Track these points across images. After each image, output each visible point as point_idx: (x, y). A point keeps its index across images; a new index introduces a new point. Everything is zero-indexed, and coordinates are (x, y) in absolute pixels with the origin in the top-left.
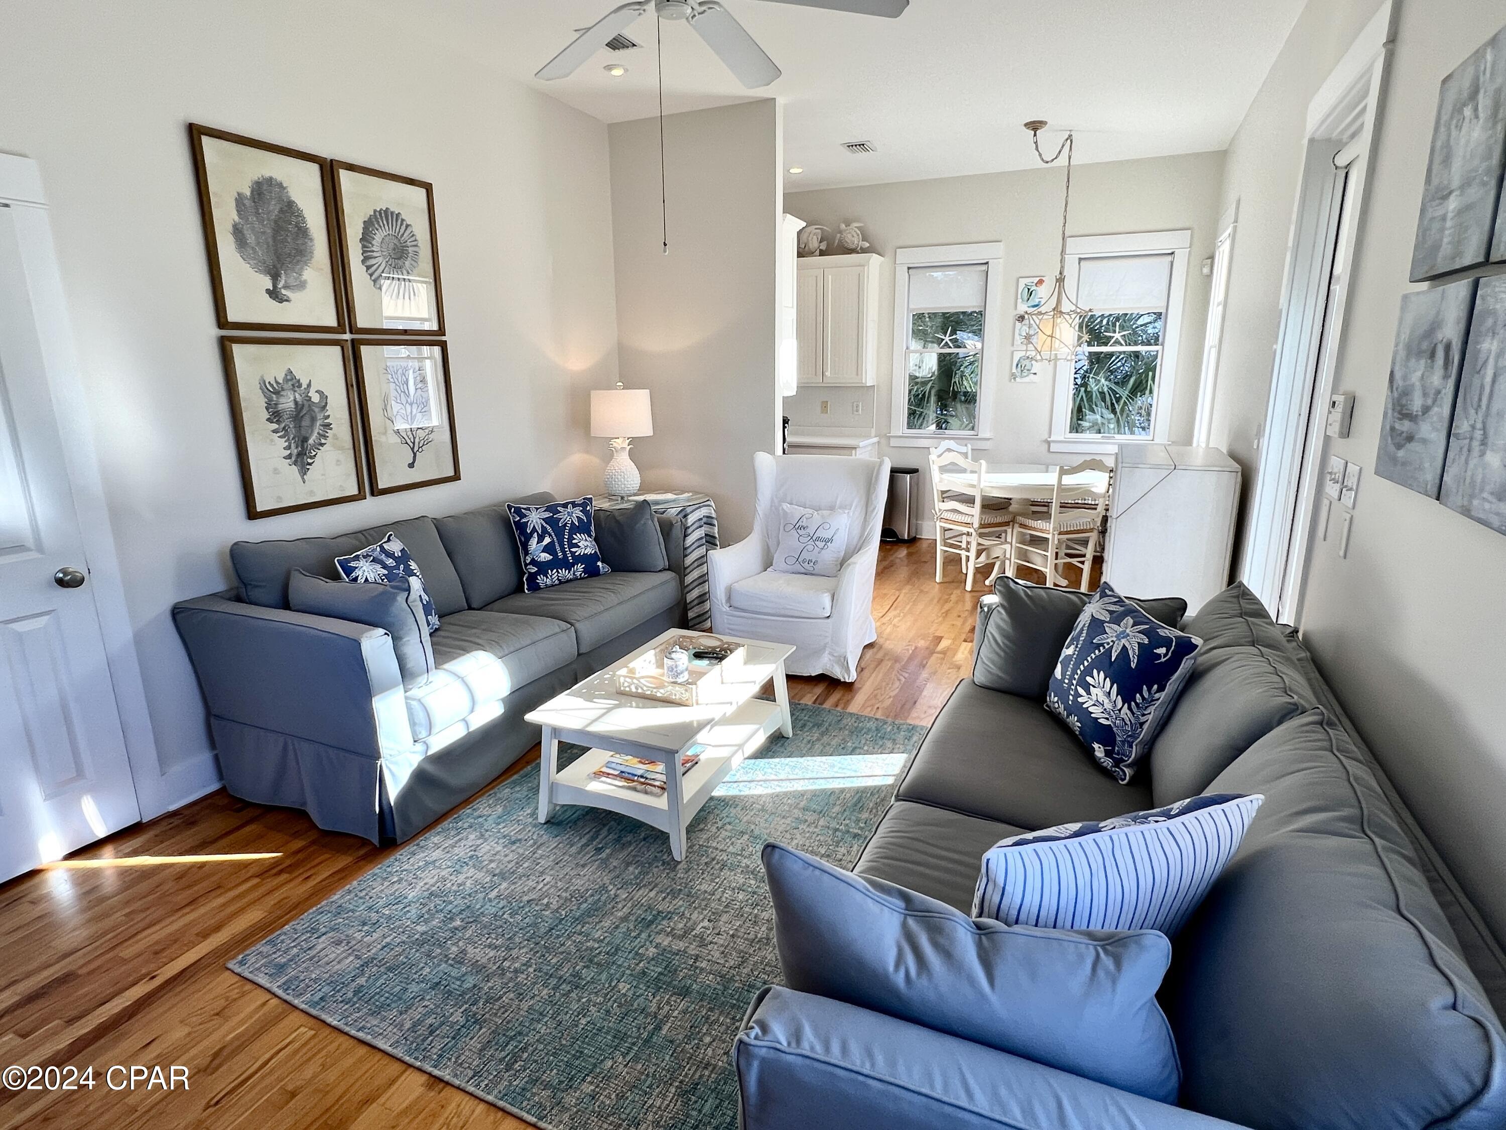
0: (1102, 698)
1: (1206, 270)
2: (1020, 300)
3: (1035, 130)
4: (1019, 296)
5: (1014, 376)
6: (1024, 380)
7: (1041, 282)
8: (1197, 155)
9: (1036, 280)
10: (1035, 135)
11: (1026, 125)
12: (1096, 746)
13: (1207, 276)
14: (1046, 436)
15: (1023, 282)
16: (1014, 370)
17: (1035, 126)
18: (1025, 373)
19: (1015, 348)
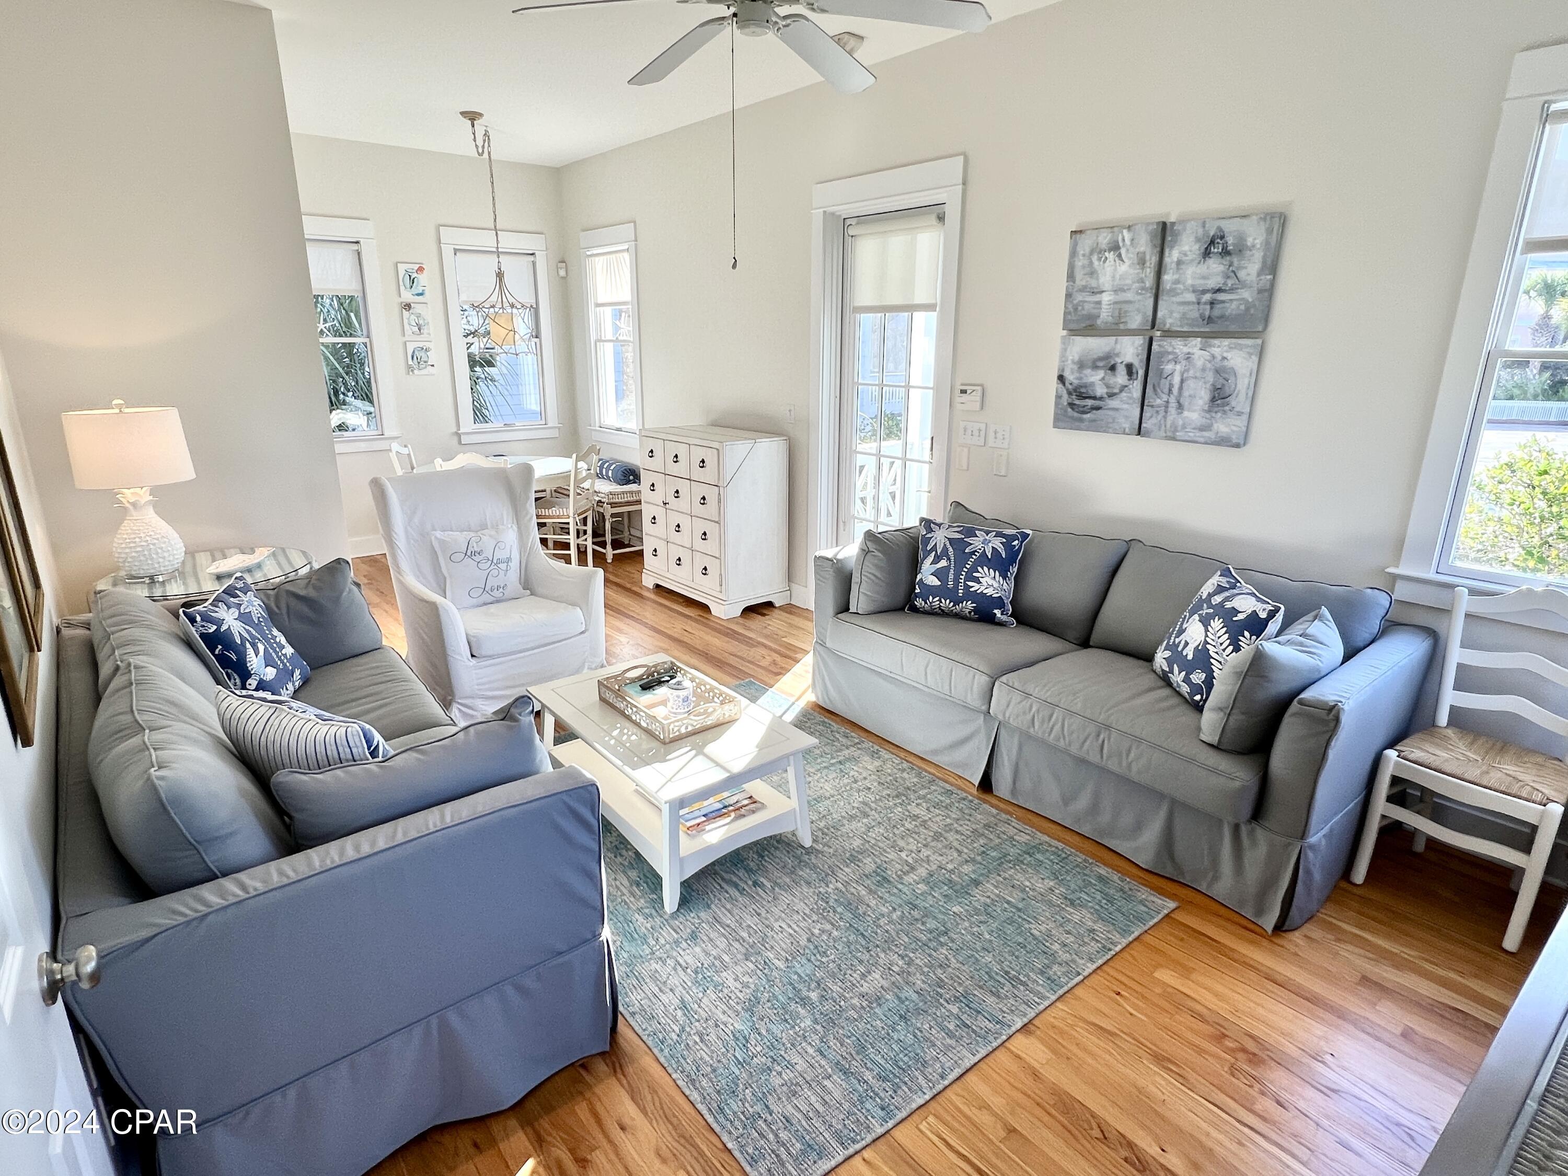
0: (991, 582)
1: (562, 273)
2: (402, 288)
3: (473, 120)
4: (401, 283)
5: (410, 369)
6: (423, 372)
7: (421, 269)
8: (550, 167)
9: (416, 267)
10: (473, 126)
11: (462, 113)
12: (996, 611)
13: (562, 278)
14: (455, 430)
15: (402, 268)
16: (410, 362)
17: (472, 116)
18: (422, 365)
19: (407, 338)
